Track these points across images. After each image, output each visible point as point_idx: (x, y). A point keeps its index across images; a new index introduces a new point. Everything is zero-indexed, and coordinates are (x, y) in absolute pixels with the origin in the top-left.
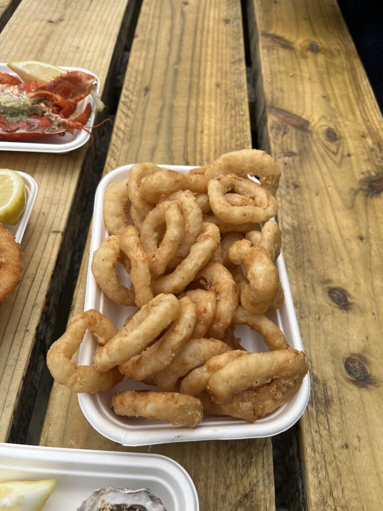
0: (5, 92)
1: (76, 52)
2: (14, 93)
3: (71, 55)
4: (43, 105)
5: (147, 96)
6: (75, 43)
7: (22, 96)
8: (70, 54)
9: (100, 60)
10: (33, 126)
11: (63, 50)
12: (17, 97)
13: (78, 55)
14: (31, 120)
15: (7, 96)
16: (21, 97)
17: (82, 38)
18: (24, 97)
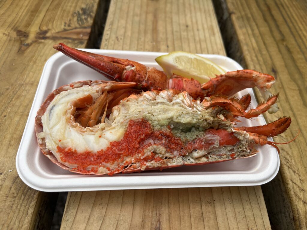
0: (174, 101)
1: (187, 31)
2: (185, 102)
3: (184, 34)
4: (222, 117)
5: (278, 78)
6: (182, 22)
7: (196, 107)
8: (182, 33)
9: (212, 38)
10: (213, 144)
11: (175, 30)
12: (190, 109)
13: (191, 34)
14: (209, 136)
15: (176, 107)
16: (195, 109)
17: (185, 15)
18: (199, 109)
